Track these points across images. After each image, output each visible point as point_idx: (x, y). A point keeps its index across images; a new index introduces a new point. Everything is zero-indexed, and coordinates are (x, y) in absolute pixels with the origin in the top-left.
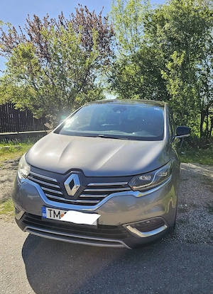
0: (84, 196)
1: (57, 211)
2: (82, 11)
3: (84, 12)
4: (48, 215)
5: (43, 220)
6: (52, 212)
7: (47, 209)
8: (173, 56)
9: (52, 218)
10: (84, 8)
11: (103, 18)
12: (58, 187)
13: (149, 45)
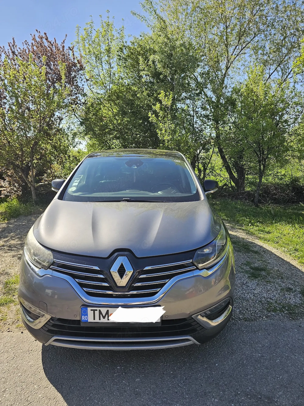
0: (139, 284)
1: (104, 311)
2: (41, 38)
3: (44, 40)
4: (91, 317)
5: (82, 325)
6: (97, 313)
7: (89, 309)
8: (161, 96)
9: (97, 320)
10: (44, 36)
11: (66, 48)
12: (102, 276)
13: (127, 81)
